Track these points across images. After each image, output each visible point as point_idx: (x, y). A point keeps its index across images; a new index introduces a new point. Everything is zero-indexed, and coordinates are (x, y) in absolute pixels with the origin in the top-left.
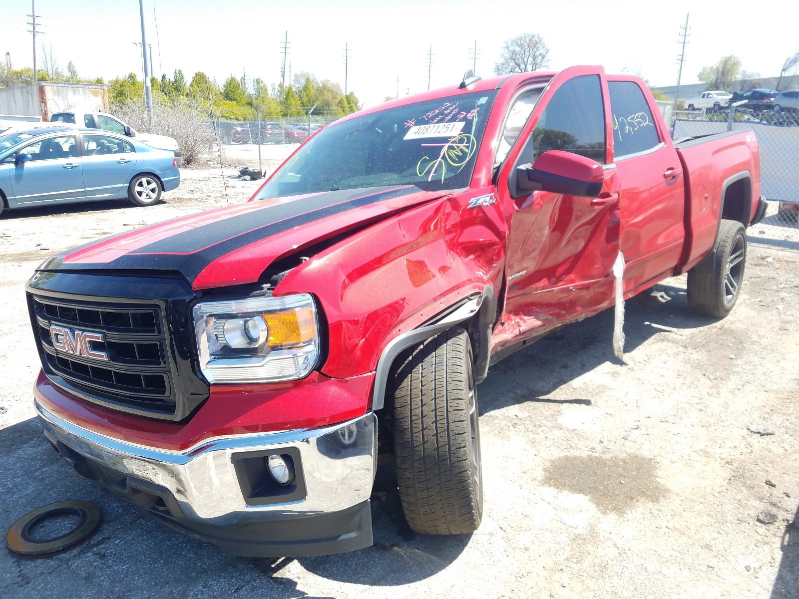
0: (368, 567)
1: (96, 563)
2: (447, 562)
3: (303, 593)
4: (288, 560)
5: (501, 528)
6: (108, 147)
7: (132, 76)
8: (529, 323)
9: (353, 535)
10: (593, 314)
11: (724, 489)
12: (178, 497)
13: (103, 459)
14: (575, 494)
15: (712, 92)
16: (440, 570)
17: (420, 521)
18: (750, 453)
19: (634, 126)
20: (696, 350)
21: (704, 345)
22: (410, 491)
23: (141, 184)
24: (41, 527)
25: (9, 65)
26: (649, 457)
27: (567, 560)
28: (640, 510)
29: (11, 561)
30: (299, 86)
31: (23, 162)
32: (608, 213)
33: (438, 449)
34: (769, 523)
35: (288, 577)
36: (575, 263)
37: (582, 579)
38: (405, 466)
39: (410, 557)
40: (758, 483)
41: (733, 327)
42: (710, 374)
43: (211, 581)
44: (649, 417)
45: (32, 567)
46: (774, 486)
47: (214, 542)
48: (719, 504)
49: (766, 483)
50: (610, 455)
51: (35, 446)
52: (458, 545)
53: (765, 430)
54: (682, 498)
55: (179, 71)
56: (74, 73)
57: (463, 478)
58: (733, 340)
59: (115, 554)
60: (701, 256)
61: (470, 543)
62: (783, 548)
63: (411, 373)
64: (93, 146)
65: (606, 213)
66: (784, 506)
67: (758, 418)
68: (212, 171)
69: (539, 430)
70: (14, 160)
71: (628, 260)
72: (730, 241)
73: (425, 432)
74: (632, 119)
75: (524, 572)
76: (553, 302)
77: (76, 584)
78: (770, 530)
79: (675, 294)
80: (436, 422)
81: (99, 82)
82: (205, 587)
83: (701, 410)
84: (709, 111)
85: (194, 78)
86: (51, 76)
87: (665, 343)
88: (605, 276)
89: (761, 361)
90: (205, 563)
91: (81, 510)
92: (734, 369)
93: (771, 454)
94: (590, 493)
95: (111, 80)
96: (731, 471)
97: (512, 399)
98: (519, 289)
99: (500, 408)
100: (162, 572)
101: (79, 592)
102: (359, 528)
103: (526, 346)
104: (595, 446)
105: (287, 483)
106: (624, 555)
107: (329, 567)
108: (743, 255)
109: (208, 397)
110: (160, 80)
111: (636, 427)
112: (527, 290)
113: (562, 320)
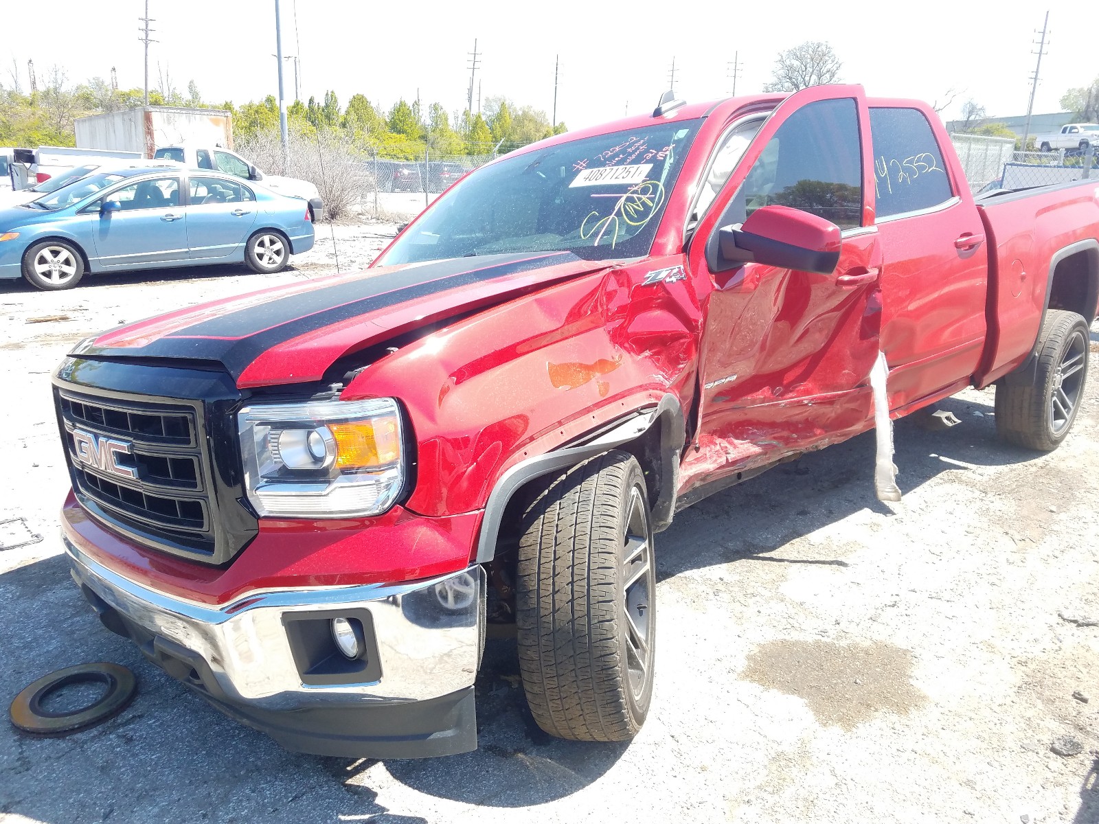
0: (477, 779)
1: (118, 749)
2: (589, 779)
3: (383, 809)
4: (370, 762)
5: (673, 737)
6: (221, 194)
7: (269, 100)
8: (742, 448)
9: (449, 733)
10: (842, 440)
11: (1008, 701)
12: (214, 667)
13: (128, 610)
14: (787, 695)
15: (1078, 125)
16: (577, 789)
17: (549, 718)
18: (1056, 651)
19: (912, 172)
20: (1001, 497)
21: (1014, 489)
22: (535, 678)
23: (262, 244)
24: (58, 696)
25: (115, 84)
26: (905, 648)
27: (760, 788)
28: (880, 723)
29: (12, 739)
30: (491, 113)
31: (110, 212)
32: (864, 296)
33: (573, 620)
34: (1069, 755)
35: (366, 785)
36: (811, 366)
37: (776, 817)
38: (528, 642)
39: (537, 768)
40: (1061, 694)
41: (1062, 466)
42: (1015, 533)
43: (264, 784)
44: (914, 591)
45: (39, 749)
46: (1085, 701)
47: (267, 730)
48: (998, 722)
49: (1073, 695)
50: (848, 642)
51: (70, 588)
52: (608, 756)
53: (1085, 618)
54: (942, 710)
55: (332, 92)
56: (195, 95)
57: (607, 663)
58: (1060, 485)
59: (145, 738)
60: (1013, 361)
61: (626, 756)
62: (1084, 793)
63: (544, 513)
64: (203, 192)
65: (861, 296)
66: (1095, 732)
67: (1078, 600)
68: (364, 228)
69: (751, 601)
70: (99, 209)
71: (892, 364)
72: (1061, 342)
73: (557, 596)
74: (911, 162)
75: (694, 801)
76: (779, 419)
77: (88, 776)
78: (1068, 766)
79: (982, 415)
80: (572, 583)
81: (228, 107)
82: (253, 792)
83: (993, 584)
84: (1070, 152)
85: (351, 102)
86: (167, 99)
87: (956, 485)
88: (857, 387)
89: (1096, 517)
90: (260, 758)
91: (111, 676)
92: (1053, 527)
93: (1087, 654)
94: (809, 694)
95: (243, 104)
96: (1023, 675)
97: (720, 555)
98: (727, 401)
99: (699, 568)
100: (201, 767)
101: (90, 787)
102: (458, 724)
103: (741, 481)
104: (828, 627)
105: (355, 656)
106: (844, 787)
107: (424, 775)
108: (1084, 361)
109: (257, 534)
110: (306, 104)
111: (891, 604)
112: (739, 403)
113: (792, 447)
